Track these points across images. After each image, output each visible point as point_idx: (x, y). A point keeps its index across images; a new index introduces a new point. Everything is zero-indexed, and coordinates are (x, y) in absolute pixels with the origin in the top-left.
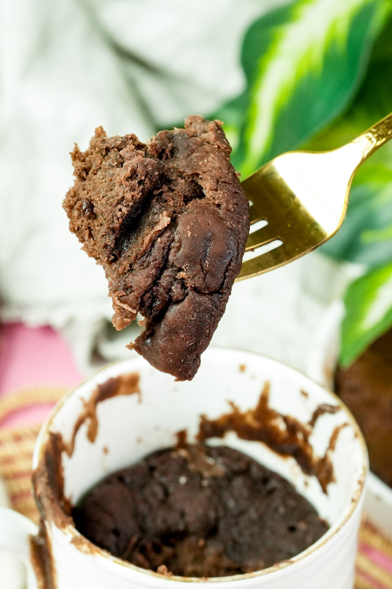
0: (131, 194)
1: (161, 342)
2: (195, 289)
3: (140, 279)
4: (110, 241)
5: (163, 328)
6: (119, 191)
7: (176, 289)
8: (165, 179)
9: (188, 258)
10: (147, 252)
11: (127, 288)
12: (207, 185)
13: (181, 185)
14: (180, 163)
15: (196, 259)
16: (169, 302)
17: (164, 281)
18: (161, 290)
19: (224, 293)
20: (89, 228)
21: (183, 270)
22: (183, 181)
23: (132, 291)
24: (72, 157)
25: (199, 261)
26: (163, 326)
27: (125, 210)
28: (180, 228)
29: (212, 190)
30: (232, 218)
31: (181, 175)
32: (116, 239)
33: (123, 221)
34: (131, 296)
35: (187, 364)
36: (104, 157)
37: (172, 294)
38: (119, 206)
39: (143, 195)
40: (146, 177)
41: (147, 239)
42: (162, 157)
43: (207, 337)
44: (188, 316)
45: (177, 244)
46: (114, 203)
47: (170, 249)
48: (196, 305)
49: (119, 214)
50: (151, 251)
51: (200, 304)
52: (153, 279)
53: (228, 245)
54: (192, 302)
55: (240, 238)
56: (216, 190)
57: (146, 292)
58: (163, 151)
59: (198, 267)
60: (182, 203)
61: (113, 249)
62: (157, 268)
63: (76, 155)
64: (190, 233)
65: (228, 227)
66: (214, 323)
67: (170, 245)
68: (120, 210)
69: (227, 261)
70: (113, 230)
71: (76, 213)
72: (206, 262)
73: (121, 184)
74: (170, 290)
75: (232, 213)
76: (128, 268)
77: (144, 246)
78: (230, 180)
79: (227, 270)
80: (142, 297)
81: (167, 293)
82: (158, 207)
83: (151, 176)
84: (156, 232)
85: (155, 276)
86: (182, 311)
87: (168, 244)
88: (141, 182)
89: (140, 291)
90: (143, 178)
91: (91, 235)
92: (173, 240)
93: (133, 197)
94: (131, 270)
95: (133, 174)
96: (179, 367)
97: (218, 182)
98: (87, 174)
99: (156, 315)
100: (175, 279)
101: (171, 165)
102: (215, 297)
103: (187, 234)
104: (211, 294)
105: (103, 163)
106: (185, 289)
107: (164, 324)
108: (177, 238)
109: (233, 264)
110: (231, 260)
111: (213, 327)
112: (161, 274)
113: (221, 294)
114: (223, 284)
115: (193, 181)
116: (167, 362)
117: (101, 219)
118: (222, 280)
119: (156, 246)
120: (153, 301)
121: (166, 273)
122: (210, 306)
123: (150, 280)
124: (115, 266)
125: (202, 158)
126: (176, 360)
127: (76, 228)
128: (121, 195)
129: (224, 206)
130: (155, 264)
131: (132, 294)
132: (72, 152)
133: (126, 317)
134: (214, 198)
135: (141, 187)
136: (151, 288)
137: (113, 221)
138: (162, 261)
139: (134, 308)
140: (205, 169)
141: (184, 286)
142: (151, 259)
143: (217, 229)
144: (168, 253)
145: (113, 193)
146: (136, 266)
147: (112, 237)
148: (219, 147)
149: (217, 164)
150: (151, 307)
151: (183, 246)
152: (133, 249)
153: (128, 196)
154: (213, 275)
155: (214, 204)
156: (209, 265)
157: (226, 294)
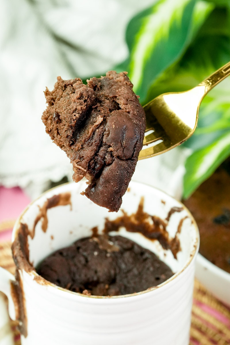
0: (80, 107)
1: (100, 188)
2: (118, 157)
3: (88, 152)
4: (70, 133)
5: (101, 180)
6: (74, 106)
7: (108, 157)
8: (98, 100)
9: (113, 139)
10: (91, 137)
11: (81, 158)
12: (121, 102)
13: (107, 103)
14: (106, 91)
15: (117, 140)
16: (105, 165)
17: (101, 153)
18: (100, 158)
19: (134, 159)
20: (57, 129)
21: (111, 146)
22: (108, 101)
23: (84, 159)
24: (45, 94)
25: (120, 141)
26: (101, 178)
27: (77, 115)
28: (108, 124)
29: (124, 104)
30: (137, 119)
31: (107, 97)
32: (73, 132)
33: (77, 121)
34: (83, 162)
35: (115, 201)
36: (64, 91)
37: (105, 160)
38: (74, 114)
39: (87, 108)
40: (88, 98)
41: (90, 130)
42: (96, 89)
43: (126, 185)
44: (115, 172)
45: (107, 133)
46: (72, 112)
47: (103, 136)
48: (119, 166)
49: (74, 118)
50: (93, 137)
51: (121, 165)
52: (95, 152)
53: (135, 132)
54: (117, 164)
55: (141, 130)
56: (127, 104)
57: (91, 160)
58: (96, 86)
59: (120, 144)
60: (108, 112)
61: (72, 138)
62: (97, 146)
63: (47, 93)
64: (114, 126)
65: (134, 123)
66: (129, 177)
67: (103, 133)
68: (75, 115)
69: (135, 141)
70: (71, 127)
71: (49, 121)
72: (124, 141)
73: (75, 102)
74: (104, 158)
75: (136, 116)
76: (80, 147)
77: (89, 134)
78: (134, 99)
79: (135, 147)
80: (89, 162)
81: (103, 160)
82: (95, 114)
83: (91, 98)
84: (95, 126)
85: (96, 150)
86: (112, 169)
87: (102, 133)
88: (85, 101)
89: (88, 159)
90: (86, 98)
91: (58, 133)
92: (105, 130)
93: (81, 108)
94: (82, 148)
95: (81, 97)
96: (110, 203)
97: (128, 100)
98: (54, 101)
99: (97, 173)
100: (107, 152)
101: (101, 93)
102: (129, 162)
103: (112, 126)
104: (127, 160)
105: (64, 93)
106: (113, 157)
107: (102, 178)
108: (107, 129)
109: (138, 143)
110: (137, 141)
111: (129, 179)
112: (99, 149)
113: (133, 160)
114: (133, 154)
115: (113, 101)
116: (104, 200)
117: (64, 122)
118: (133, 152)
119: (96, 134)
120: (95, 165)
121: (102, 149)
122: (127, 166)
123: (93, 153)
124: (73, 147)
125: (118, 88)
126: (109, 199)
127: (50, 130)
128: (75, 107)
129: (131, 112)
130: (96, 144)
131: (84, 160)
132: (45, 91)
133: (81, 174)
134: (126, 109)
135: (86, 103)
136: (94, 158)
137: (71, 122)
138: (99, 142)
139: (85, 169)
140: (120, 94)
141: (112, 156)
142: (93, 141)
143: (129, 124)
144: (102, 138)
145: (70, 107)
146: (85, 146)
147: (71, 131)
148: (126, 84)
149: (126, 92)
150: (94, 169)
151: (111, 133)
152: (83, 137)
153: (79, 107)
154: (128, 149)
155: (126, 111)
156: (125, 143)
157: (135, 160)
